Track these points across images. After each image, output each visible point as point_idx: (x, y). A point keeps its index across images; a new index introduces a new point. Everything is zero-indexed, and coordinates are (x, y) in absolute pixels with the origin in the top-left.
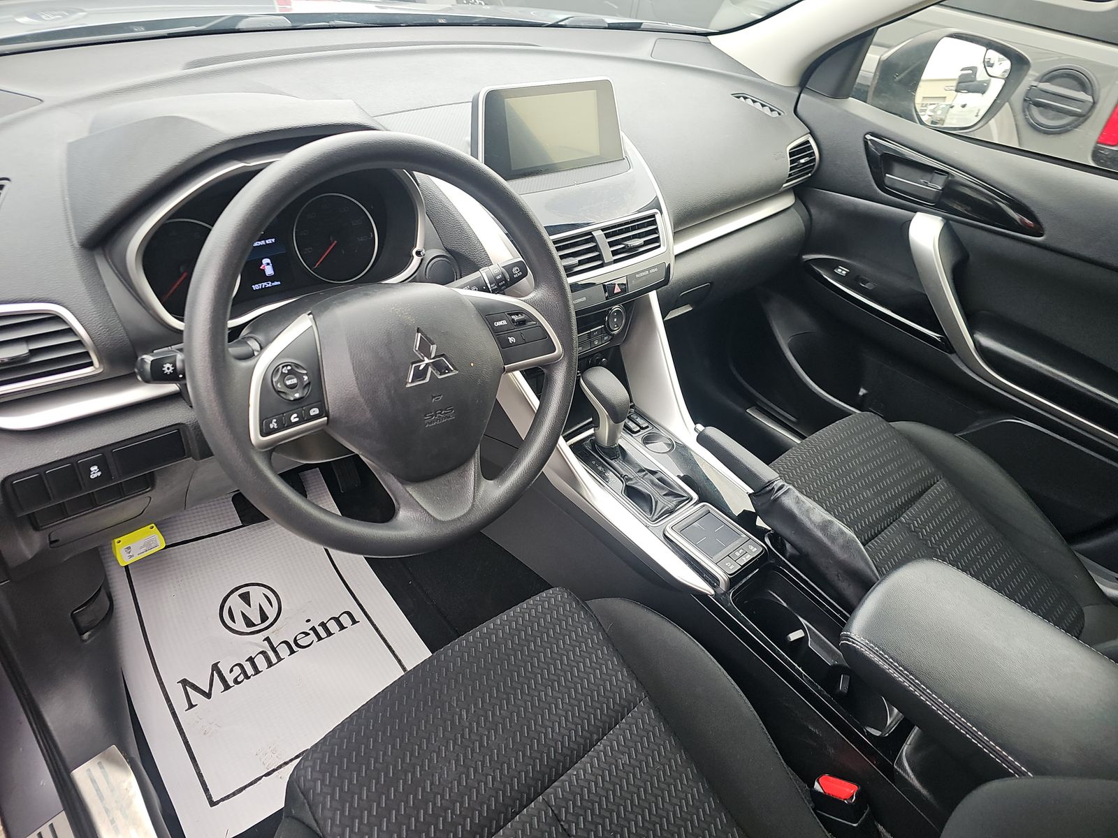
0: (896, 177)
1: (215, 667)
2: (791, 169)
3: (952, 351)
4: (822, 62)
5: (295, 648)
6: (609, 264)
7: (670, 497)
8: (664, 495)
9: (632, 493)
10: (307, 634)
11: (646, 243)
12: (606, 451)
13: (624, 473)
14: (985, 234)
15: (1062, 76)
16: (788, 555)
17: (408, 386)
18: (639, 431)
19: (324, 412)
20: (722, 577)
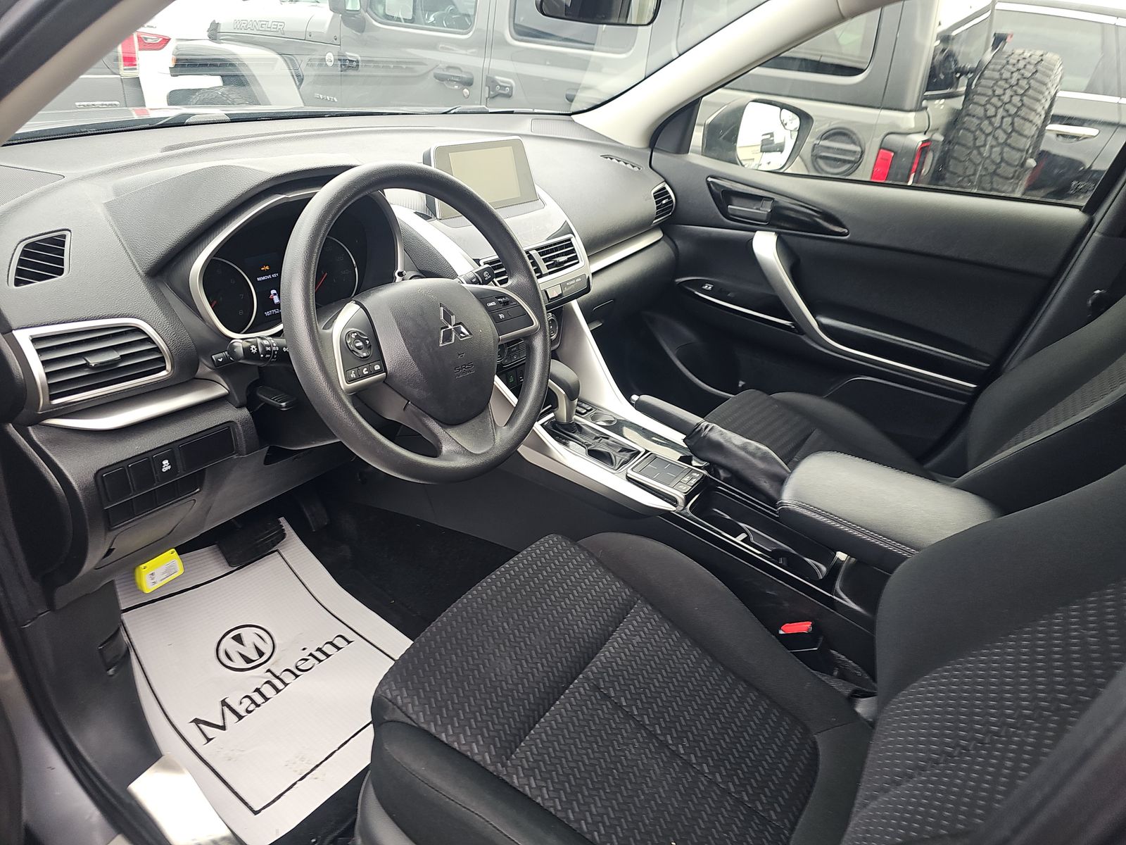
0: (735, 207)
1: (224, 703)
2: (658, 208)
3: (803, 333)
4: (665, 126)
5: (298, 673)
6: (546, 275)
7: (624, 453)
8: (620, 452)
9: (594, 454)
10: (307, 660)
11: (569, 260)
12: (566, 427)
13: (584, 441)
14: (807, 240)
15: (835, 134)
16: (722, 478)
17: (441, 345)
18: (585, 413)
19: (384, 369)
20: (680, 496)
